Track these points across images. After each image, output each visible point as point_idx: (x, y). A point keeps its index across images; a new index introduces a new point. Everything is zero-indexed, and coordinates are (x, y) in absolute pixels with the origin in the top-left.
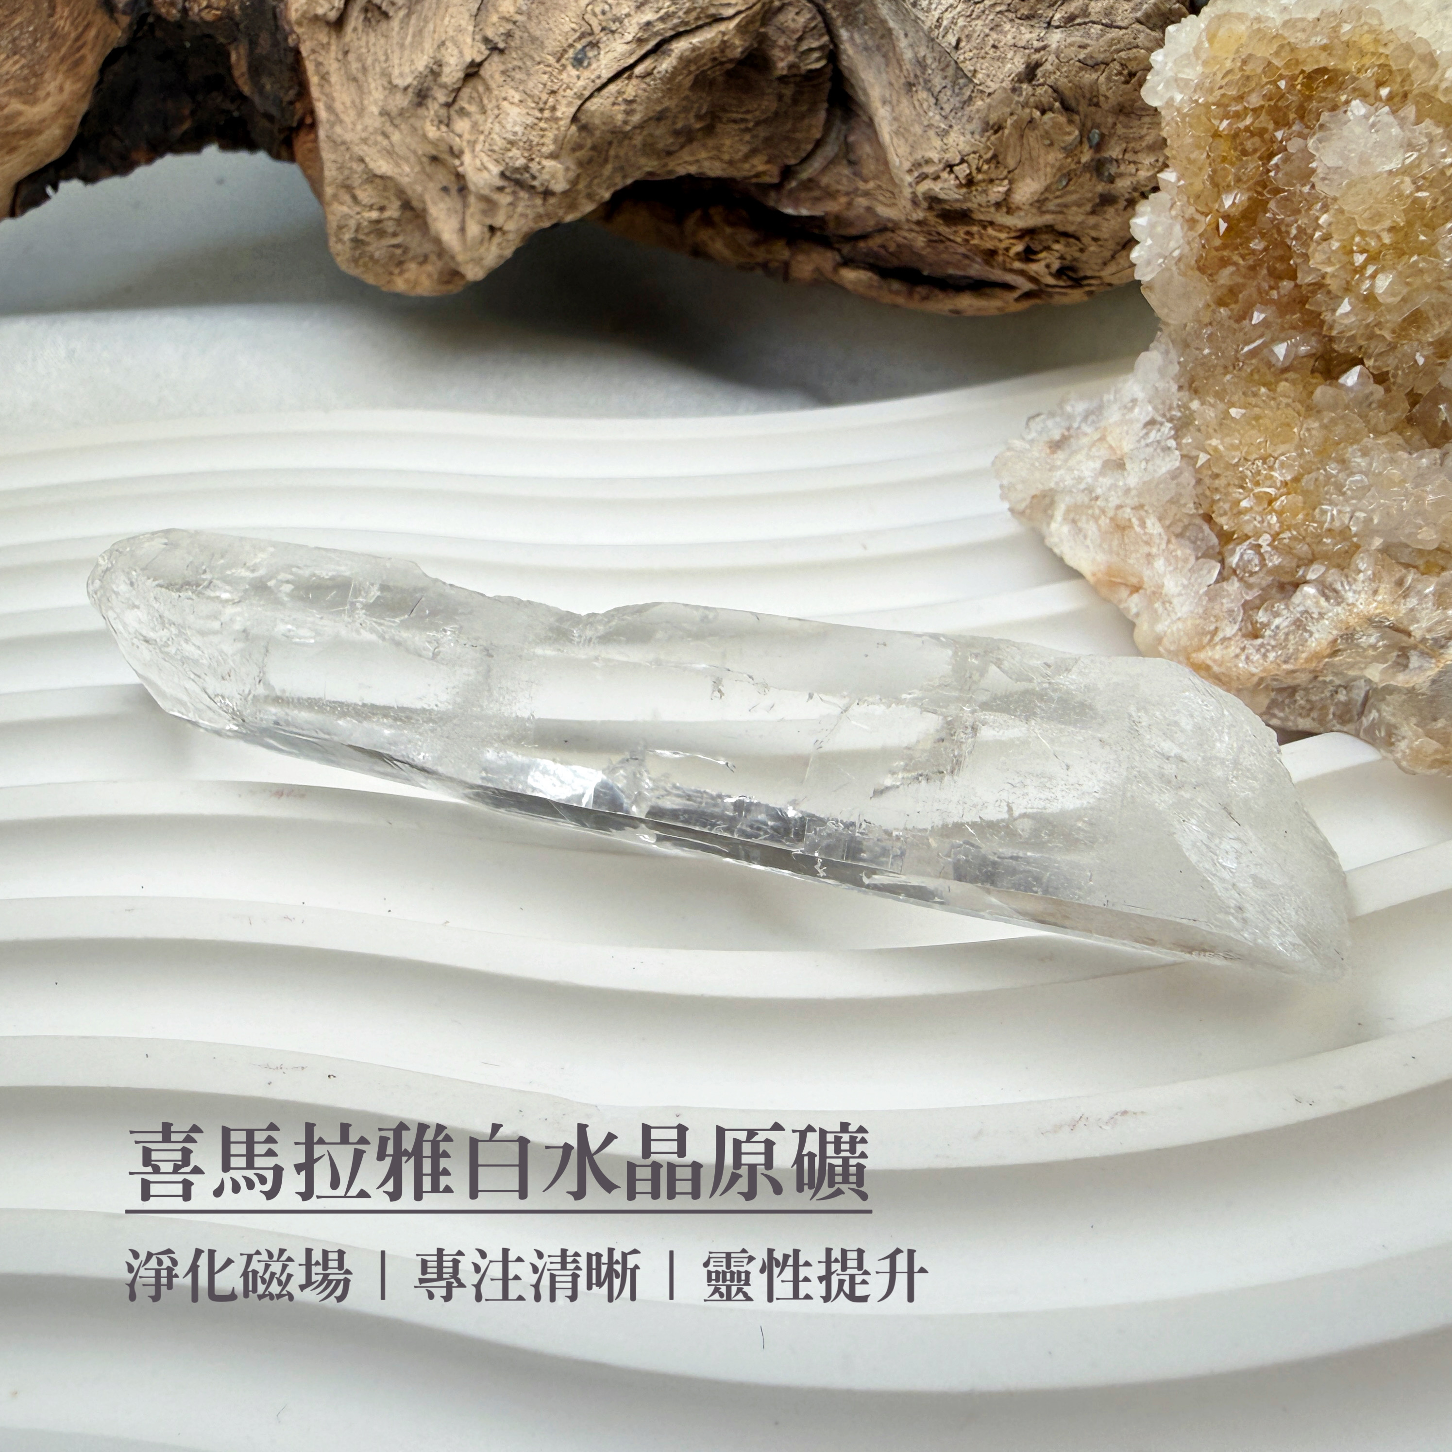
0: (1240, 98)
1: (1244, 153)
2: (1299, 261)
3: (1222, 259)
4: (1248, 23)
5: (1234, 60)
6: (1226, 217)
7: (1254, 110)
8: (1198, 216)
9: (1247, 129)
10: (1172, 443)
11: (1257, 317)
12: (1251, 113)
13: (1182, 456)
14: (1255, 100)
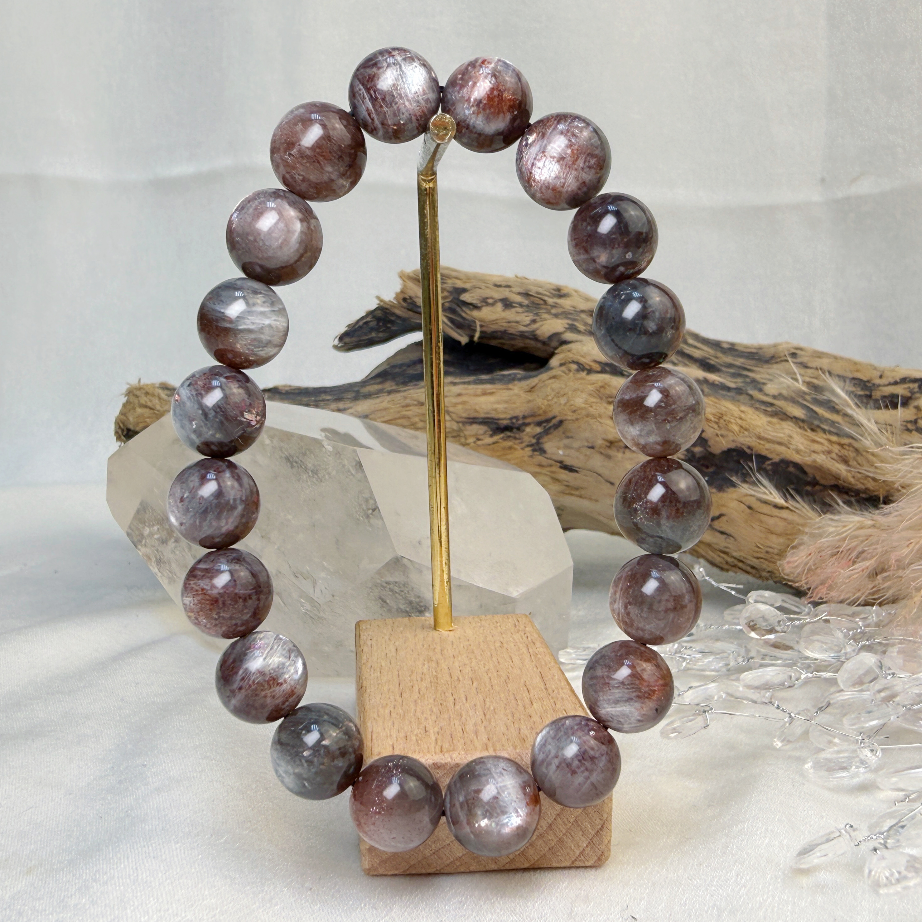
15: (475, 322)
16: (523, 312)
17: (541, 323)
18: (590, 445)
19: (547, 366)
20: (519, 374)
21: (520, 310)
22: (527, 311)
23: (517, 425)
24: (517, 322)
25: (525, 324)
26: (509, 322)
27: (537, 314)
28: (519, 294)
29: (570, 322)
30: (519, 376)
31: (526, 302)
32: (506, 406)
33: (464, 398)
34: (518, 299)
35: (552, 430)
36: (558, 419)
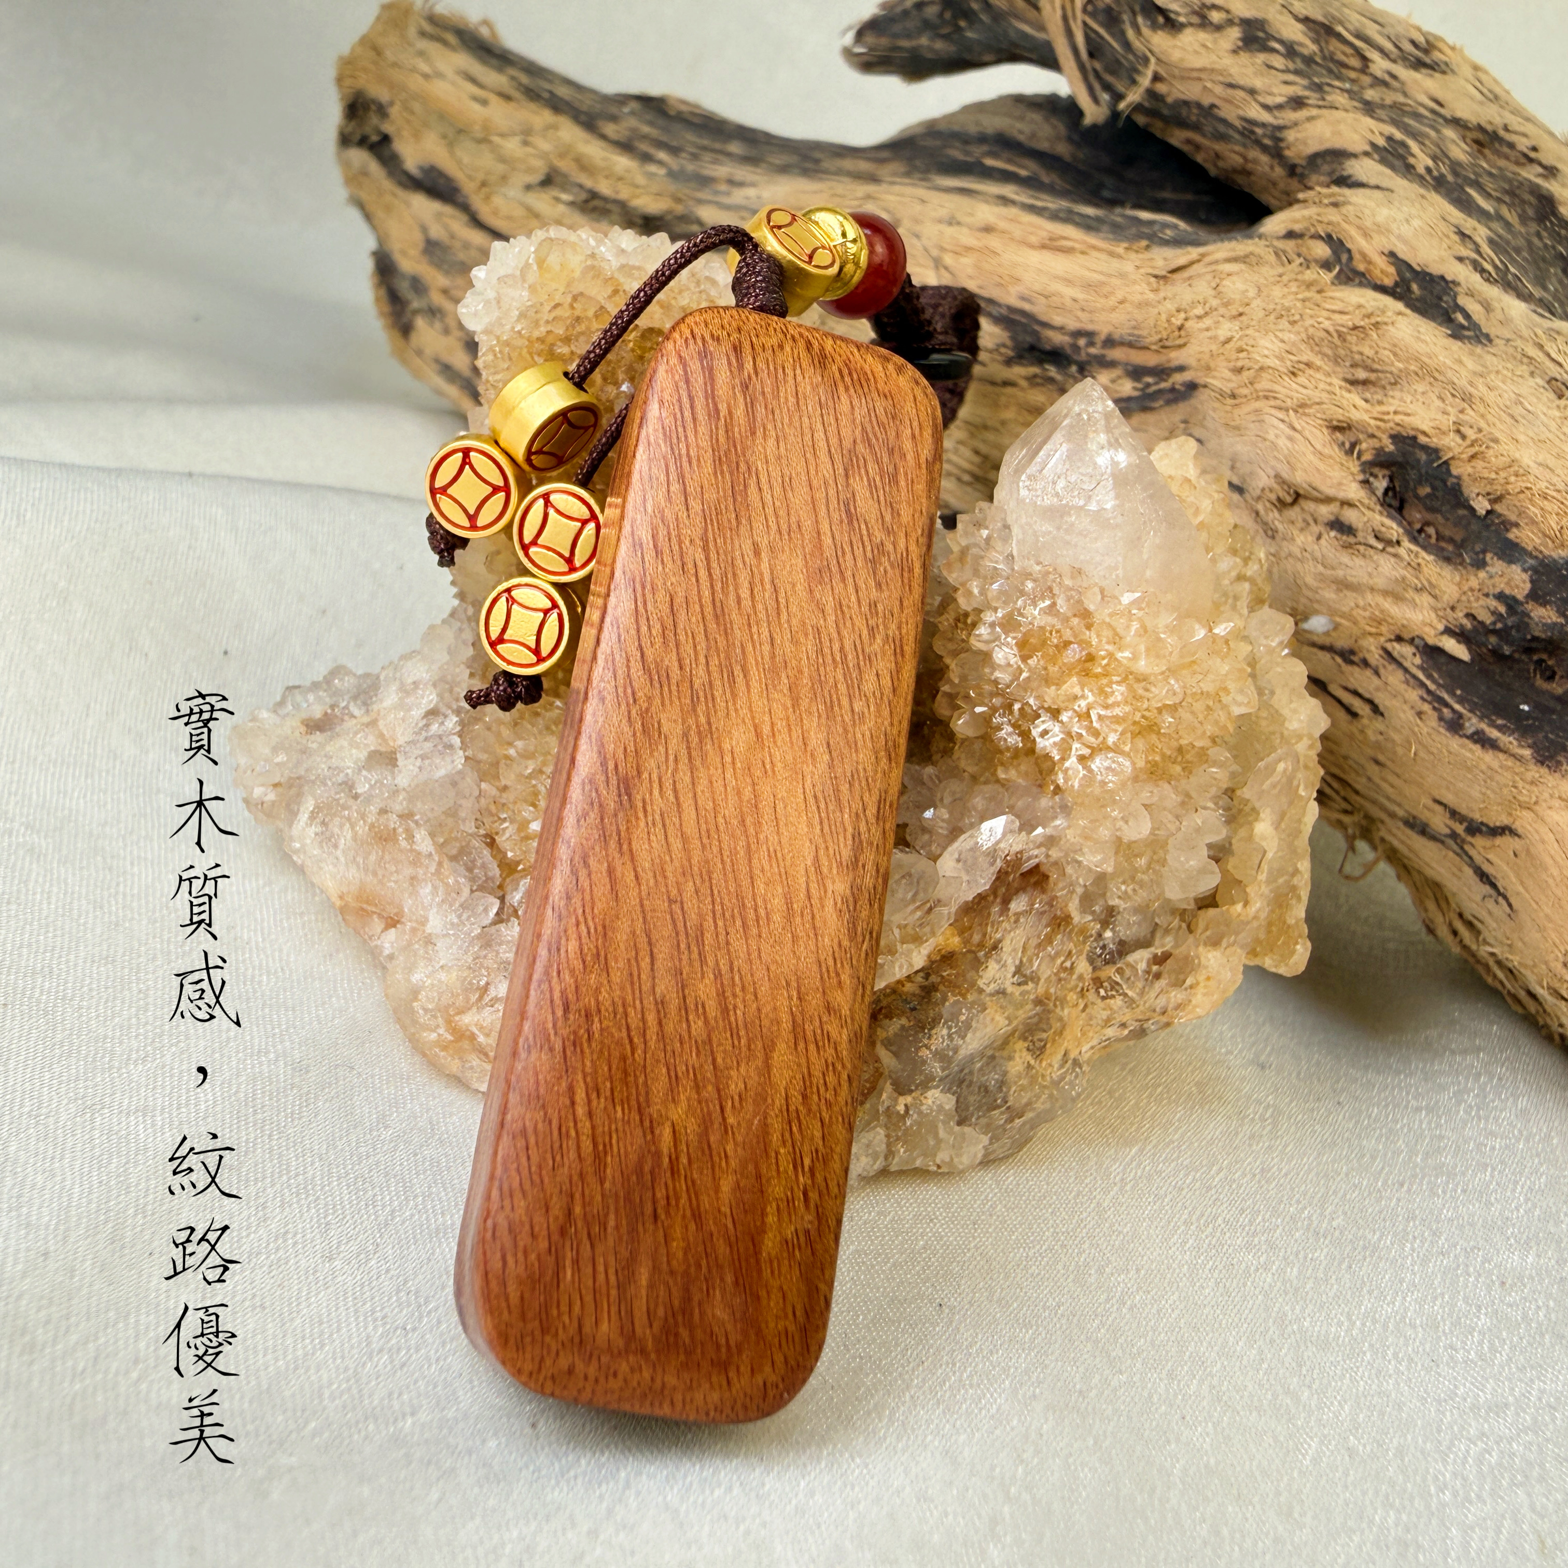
10: (456, 740)
13: (467, 759)
15: (1146, 61)
16: (1287, 71)
17: (1314, 112)
18: (1236, 481)
19: (1254, 228)
20: (1175, 227)
21: (1278, 61)
22: (1297, 72)
23: (1083, 357)
24: (1252, 92)
25: (1270, 101)
26: (1231, 86)
27: (1318, 88)
28: (1306, 20)
29: (1398, 135)
30: (1169, 233)
31: (1310, 47)
32: (1080, 296)
33: (993, 242)
34: (1294, 32)
35: (1161, 402)
36: (1186, 376)
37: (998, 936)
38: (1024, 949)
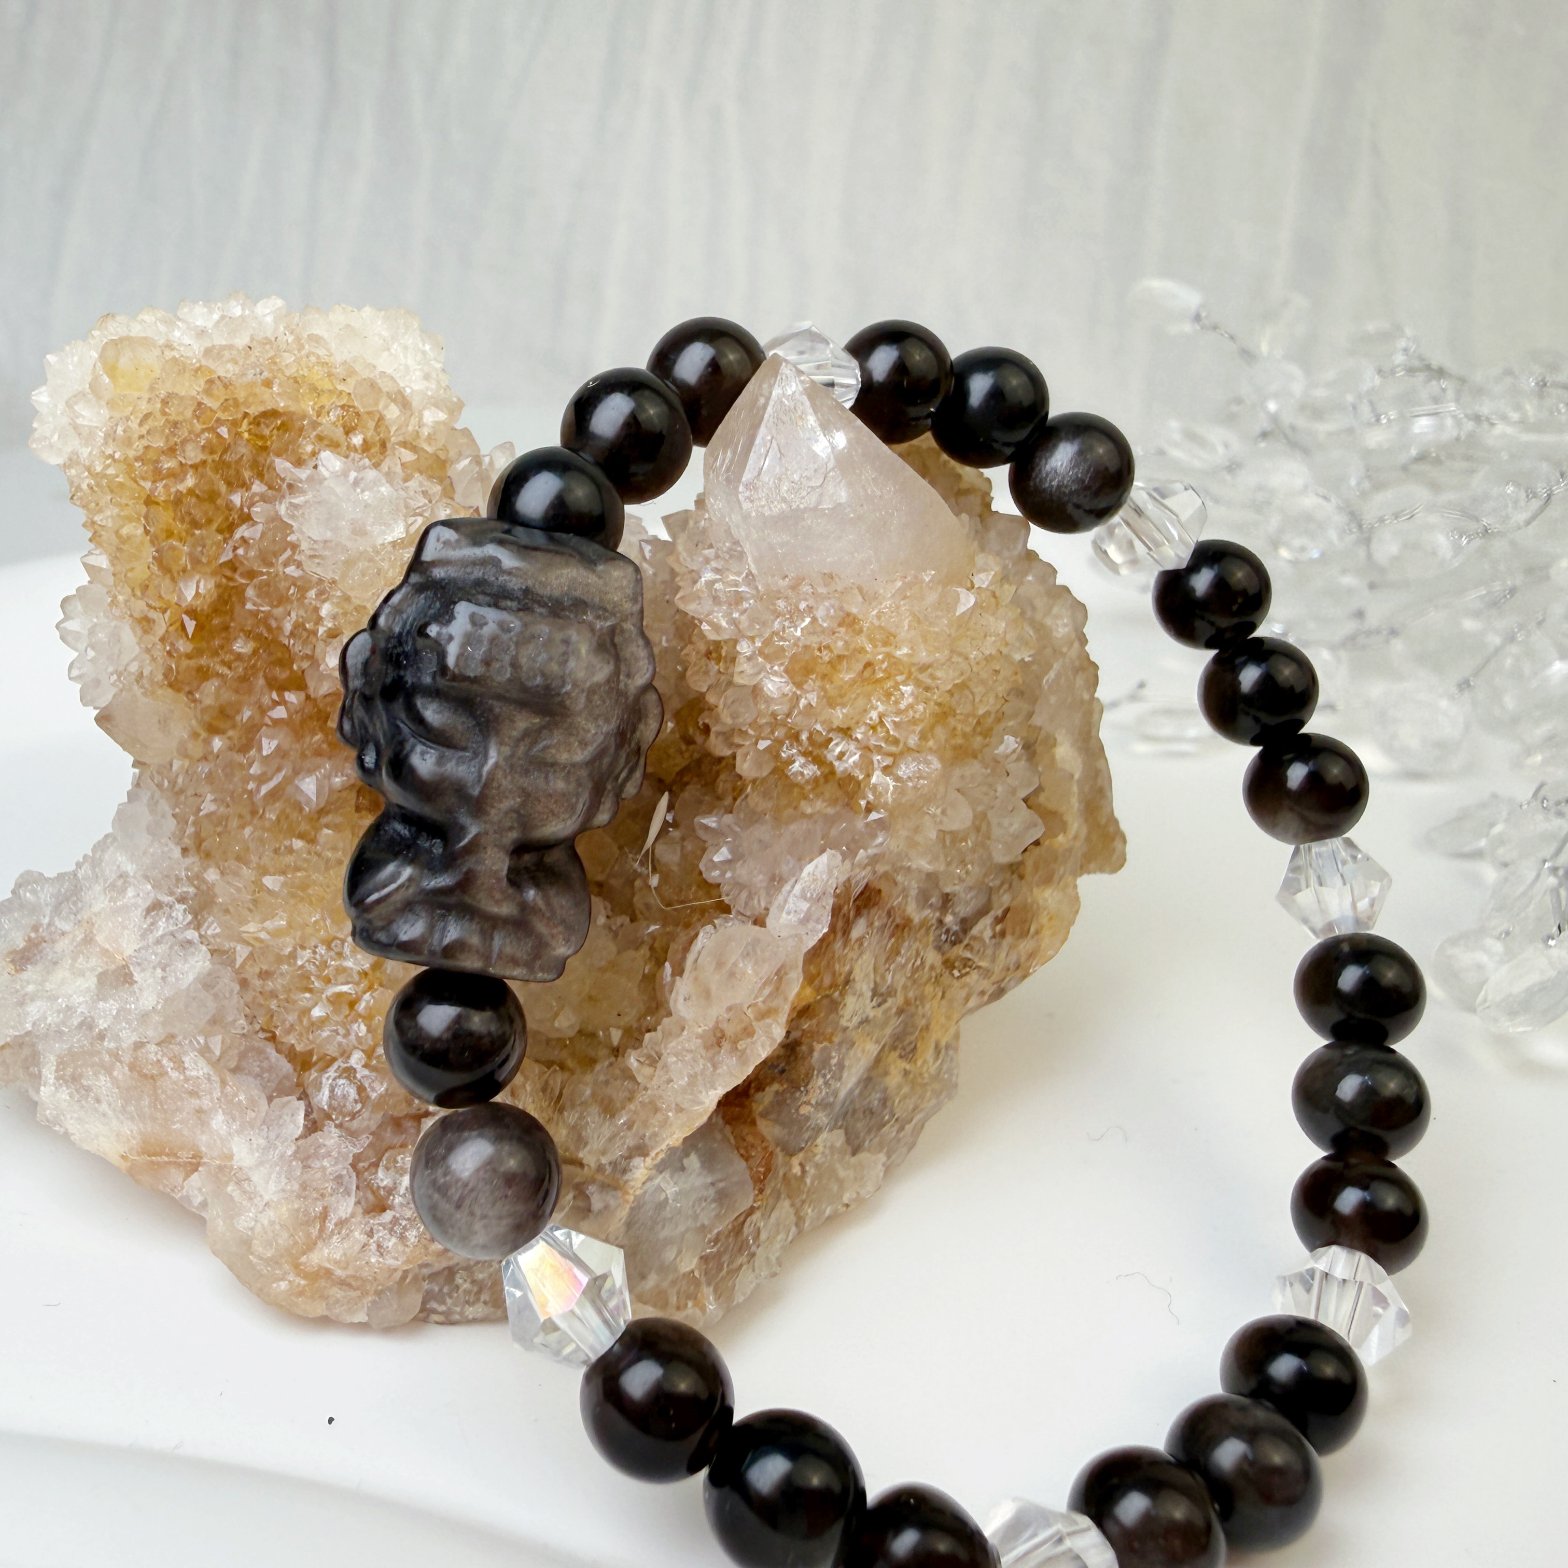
0: (171, 451)
1: (195, 524)
2: (305, 665)
3: (200, 669)
4: (157, 352)
5: (149, 400)
6: (192, 613)
7: (195, 467)
8: (153, 614)
9: (191, 492)
10: (192, 934)
11: (268, 746)
12: (191, 472)
13: (213, 952)
14: (193, 454)
37: (847, 968)
38: (875, 969)
